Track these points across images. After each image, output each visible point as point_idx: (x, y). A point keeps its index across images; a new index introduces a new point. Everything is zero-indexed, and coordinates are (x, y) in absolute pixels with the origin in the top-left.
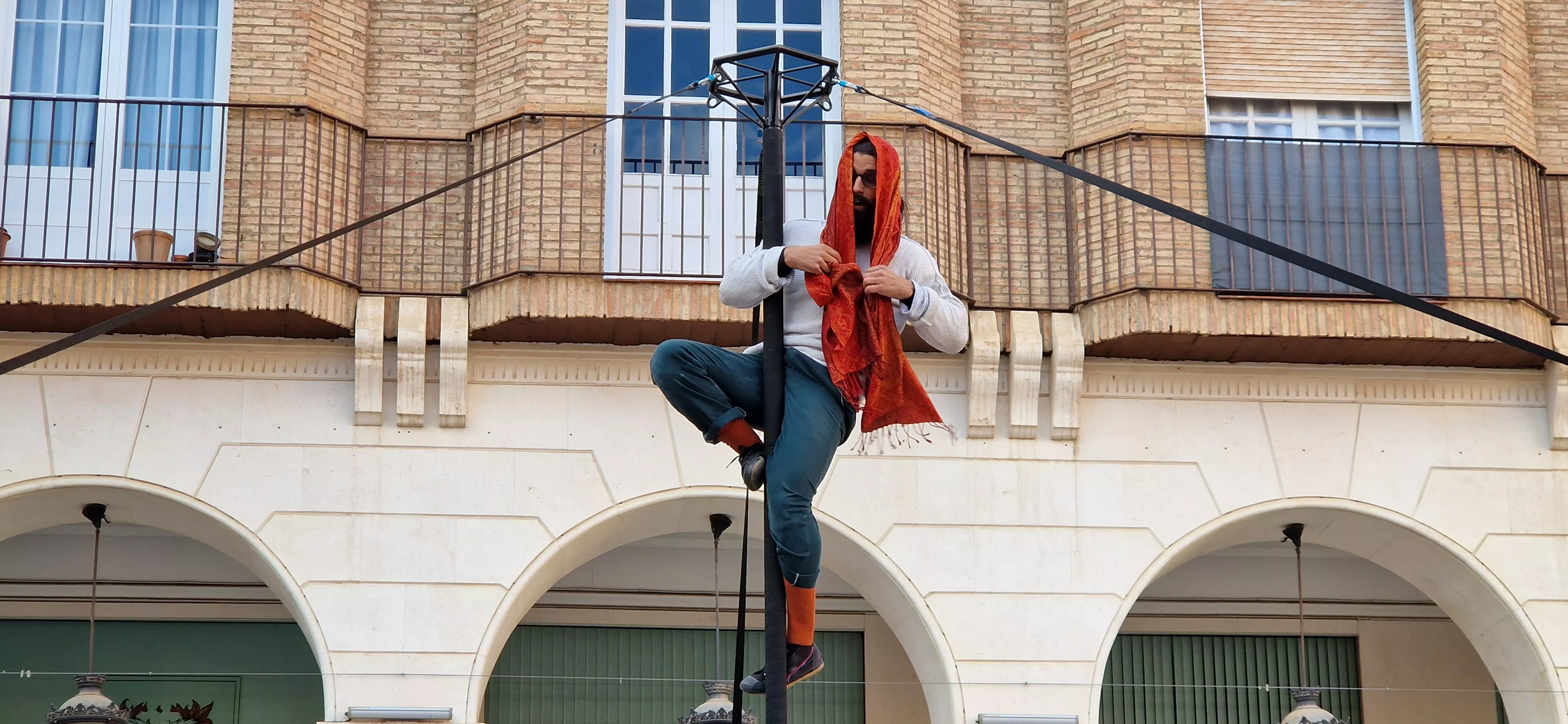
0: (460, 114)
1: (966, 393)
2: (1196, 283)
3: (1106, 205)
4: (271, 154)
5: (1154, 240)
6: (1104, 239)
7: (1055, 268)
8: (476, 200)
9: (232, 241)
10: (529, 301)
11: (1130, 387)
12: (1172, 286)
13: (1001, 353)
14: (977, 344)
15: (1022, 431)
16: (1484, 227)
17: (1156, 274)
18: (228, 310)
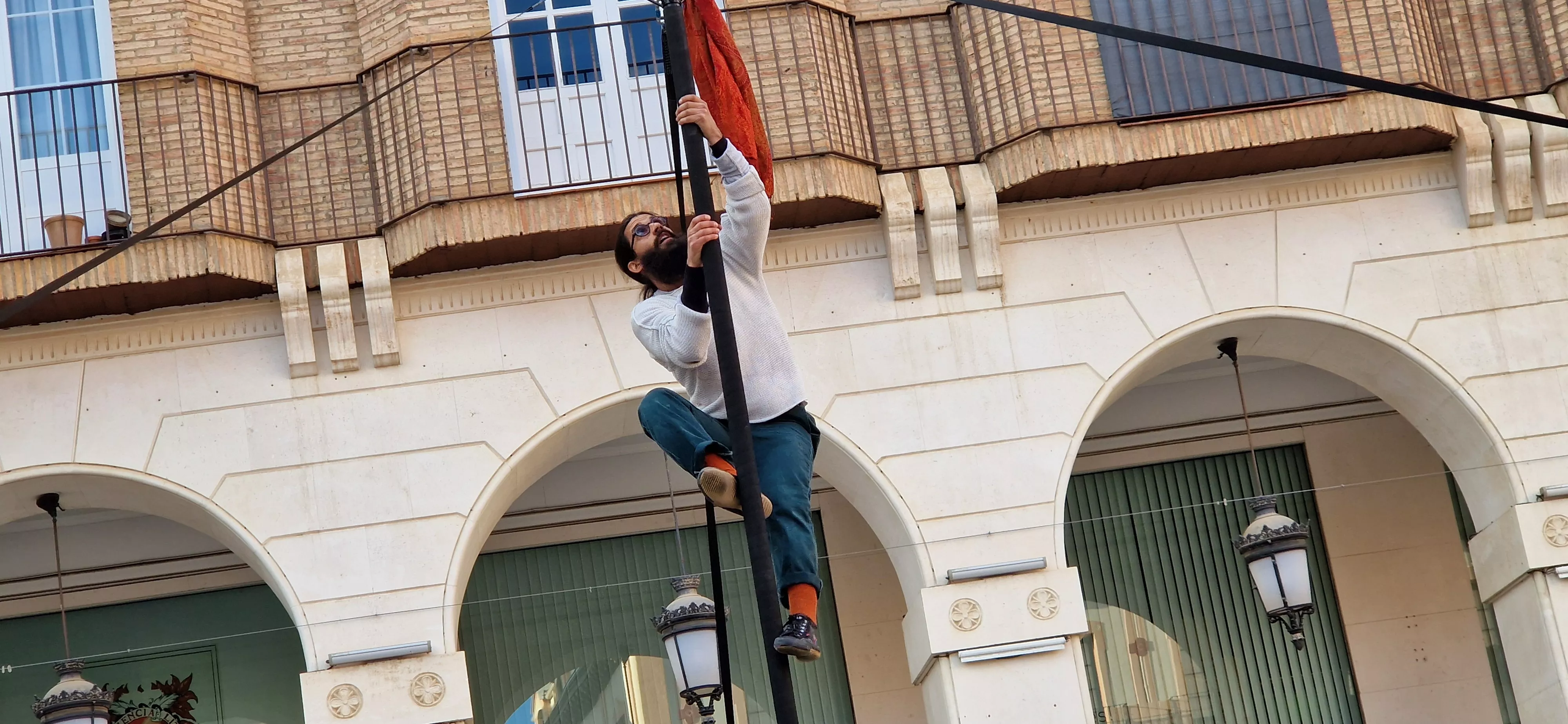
0: (348, 57)
1: (886, 256)
2: (1096, 115)
3: (997, 52)
4: (168, 123)
5: (1049, 79)
6: (999, 86)
7: (956, 121)
8: (377, 139)
9: (142, 215)
10: (445, 230)
11: (1047, 227)
12: (1073, 122)
13: (916, 212)
14: (892, 208)
15: (947, 285)
16: (1371, 18)
17: (1056, 113)
18: (149, 284)
